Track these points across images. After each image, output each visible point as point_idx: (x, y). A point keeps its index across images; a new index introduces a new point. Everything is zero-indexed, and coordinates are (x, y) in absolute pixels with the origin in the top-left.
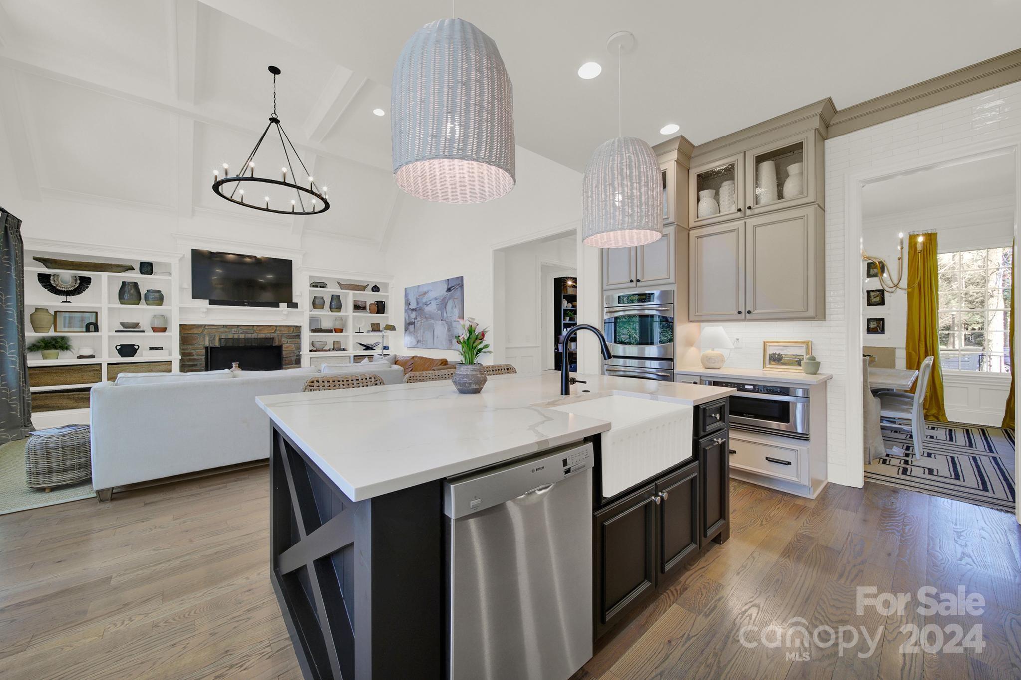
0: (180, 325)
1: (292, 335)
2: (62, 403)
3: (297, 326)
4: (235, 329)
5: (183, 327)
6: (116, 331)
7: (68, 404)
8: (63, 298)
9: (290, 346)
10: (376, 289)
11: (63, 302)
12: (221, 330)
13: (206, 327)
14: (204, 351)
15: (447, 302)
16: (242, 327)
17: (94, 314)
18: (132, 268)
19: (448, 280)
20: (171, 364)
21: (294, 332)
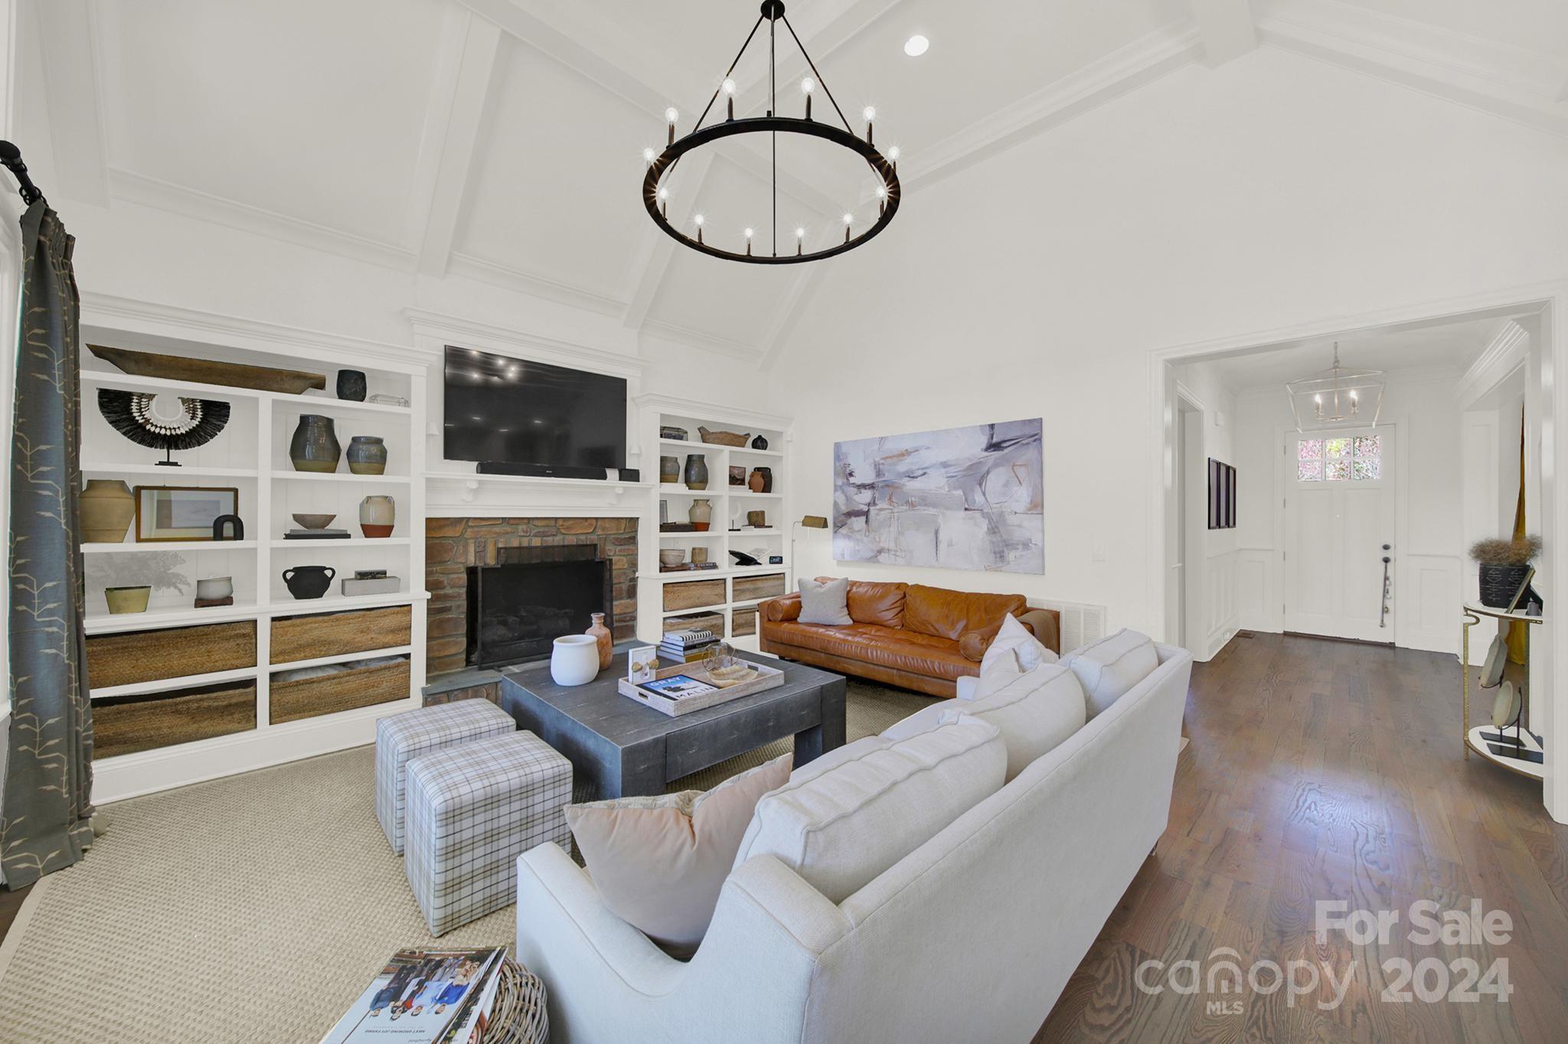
0: (427, 519)
1: (623, 536)
2: (159, 729)
3: (631, 519)
4: (524, 527)
5: (432, 524)
6: (288, 537)
7: (174, 729)
8: (161, 454)
9: (619, 560)
10: (760, 443)
11: (161, 463)
12: (497, 529)
13: (470, 524)
14: (464, 576)
15: (988, 472)
16: (536, 523)
17: (232, 493)
18: (319, 384)
19: (992, 426)
20: (410, 611)
21: (626, 531)
